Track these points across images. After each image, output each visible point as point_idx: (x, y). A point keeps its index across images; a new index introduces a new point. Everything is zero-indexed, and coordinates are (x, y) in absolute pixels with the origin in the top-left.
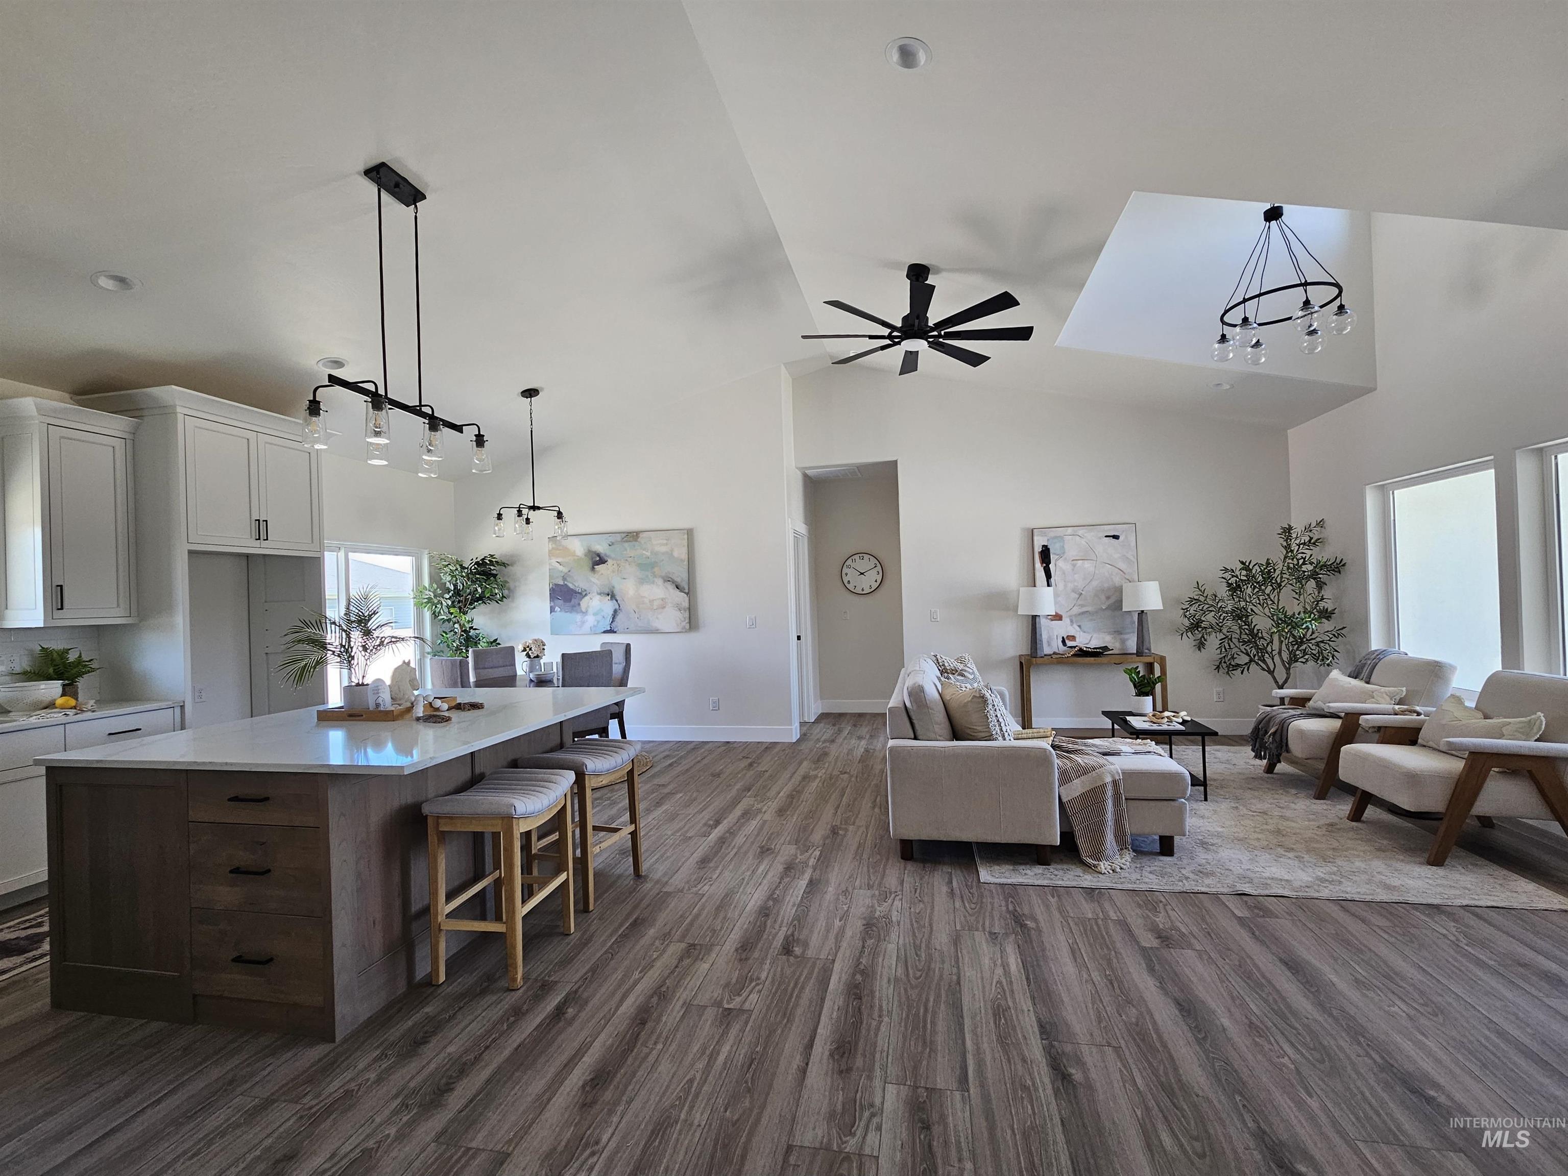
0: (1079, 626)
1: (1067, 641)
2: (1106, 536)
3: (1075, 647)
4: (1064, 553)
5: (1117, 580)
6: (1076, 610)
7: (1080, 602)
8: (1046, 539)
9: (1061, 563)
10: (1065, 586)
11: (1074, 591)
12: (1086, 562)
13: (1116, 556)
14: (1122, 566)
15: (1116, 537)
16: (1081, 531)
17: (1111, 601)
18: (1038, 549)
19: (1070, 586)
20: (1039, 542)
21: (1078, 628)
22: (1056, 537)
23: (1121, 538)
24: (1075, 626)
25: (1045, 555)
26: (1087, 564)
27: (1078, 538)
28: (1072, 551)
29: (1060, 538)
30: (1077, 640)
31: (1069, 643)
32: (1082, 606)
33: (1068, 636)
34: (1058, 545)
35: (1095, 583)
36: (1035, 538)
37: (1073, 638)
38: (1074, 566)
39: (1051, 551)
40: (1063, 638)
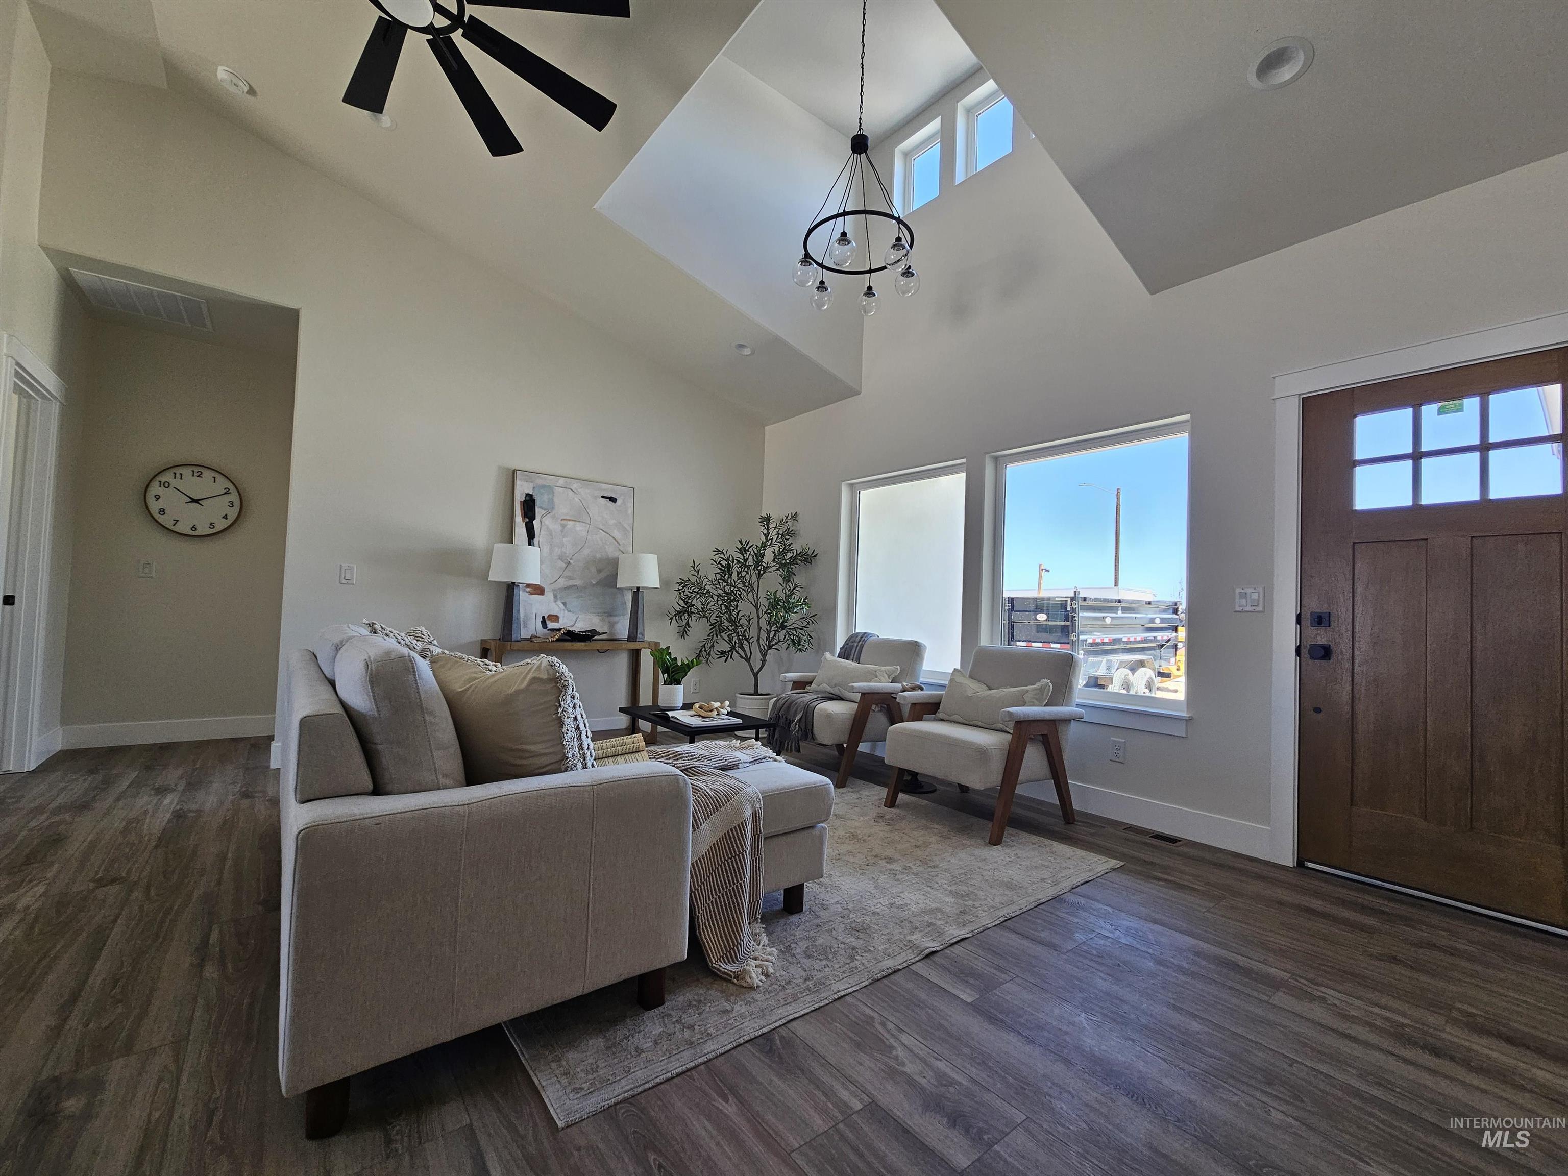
0: (564, 604)
1: (548, 622)
2: (603, 497)
3: (559, 630)
4: (553, 508)
5: (611, 551)
6: (562, 583)
7: (567, 573)
8: (531, 485)
9: (547, 521)
10: (551, 550)
11: (561, 558)
12: (578, 524)
13: (612, 522)
14: (617, 534)
15: (613, 500)
16: (575, 486)
17: (603, 575)
18: (519, 497)
19: (557, 551)
20: (522, 488)
21: (562, 606)
22: (543, 487)
23: (619, 502)
24: (559, 603)
25: (529, 506)
26: (579, 527)
27: (571, 493)
28: (562, 509)
29: (550, 489)
30: (560, 620)
31: (551, 625)
32: (570, 578)
33: (549, 616)
34: (546, 497)
35: (586, 552)
36: (518, 483)
37: (555, 618)
38: (564, 526)
39: (538, 503)
40: (543, 617)
